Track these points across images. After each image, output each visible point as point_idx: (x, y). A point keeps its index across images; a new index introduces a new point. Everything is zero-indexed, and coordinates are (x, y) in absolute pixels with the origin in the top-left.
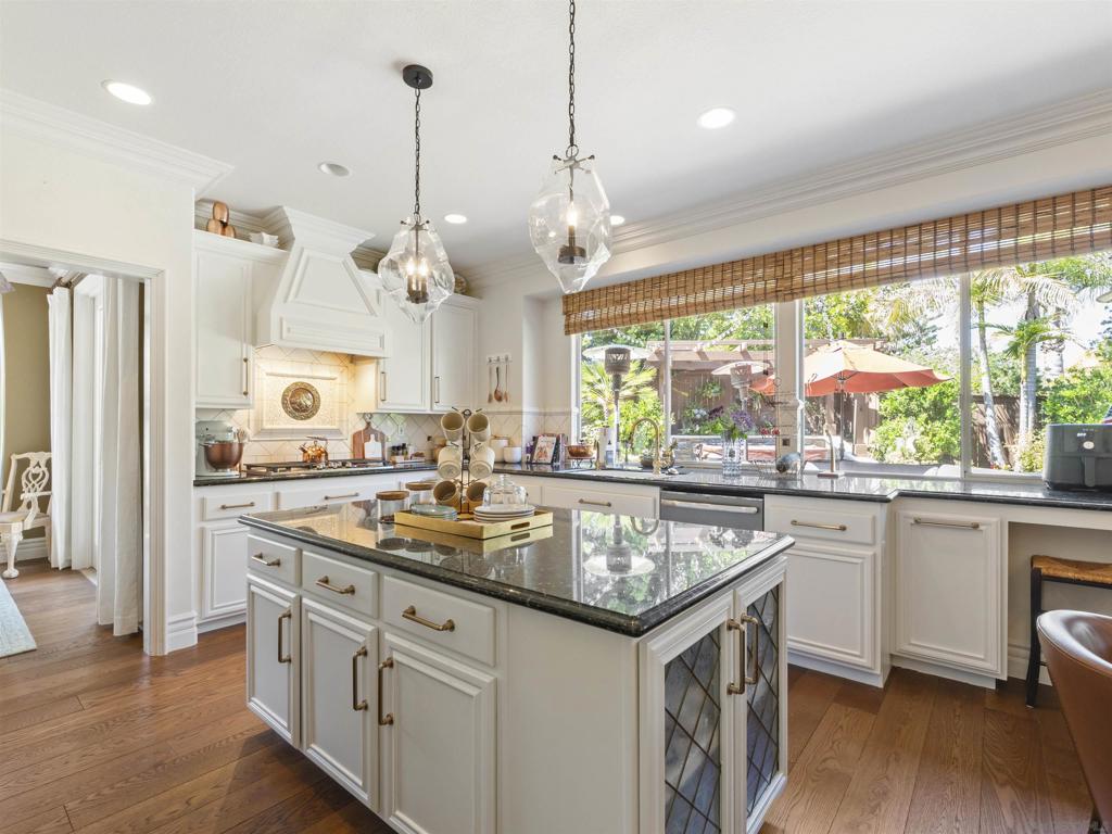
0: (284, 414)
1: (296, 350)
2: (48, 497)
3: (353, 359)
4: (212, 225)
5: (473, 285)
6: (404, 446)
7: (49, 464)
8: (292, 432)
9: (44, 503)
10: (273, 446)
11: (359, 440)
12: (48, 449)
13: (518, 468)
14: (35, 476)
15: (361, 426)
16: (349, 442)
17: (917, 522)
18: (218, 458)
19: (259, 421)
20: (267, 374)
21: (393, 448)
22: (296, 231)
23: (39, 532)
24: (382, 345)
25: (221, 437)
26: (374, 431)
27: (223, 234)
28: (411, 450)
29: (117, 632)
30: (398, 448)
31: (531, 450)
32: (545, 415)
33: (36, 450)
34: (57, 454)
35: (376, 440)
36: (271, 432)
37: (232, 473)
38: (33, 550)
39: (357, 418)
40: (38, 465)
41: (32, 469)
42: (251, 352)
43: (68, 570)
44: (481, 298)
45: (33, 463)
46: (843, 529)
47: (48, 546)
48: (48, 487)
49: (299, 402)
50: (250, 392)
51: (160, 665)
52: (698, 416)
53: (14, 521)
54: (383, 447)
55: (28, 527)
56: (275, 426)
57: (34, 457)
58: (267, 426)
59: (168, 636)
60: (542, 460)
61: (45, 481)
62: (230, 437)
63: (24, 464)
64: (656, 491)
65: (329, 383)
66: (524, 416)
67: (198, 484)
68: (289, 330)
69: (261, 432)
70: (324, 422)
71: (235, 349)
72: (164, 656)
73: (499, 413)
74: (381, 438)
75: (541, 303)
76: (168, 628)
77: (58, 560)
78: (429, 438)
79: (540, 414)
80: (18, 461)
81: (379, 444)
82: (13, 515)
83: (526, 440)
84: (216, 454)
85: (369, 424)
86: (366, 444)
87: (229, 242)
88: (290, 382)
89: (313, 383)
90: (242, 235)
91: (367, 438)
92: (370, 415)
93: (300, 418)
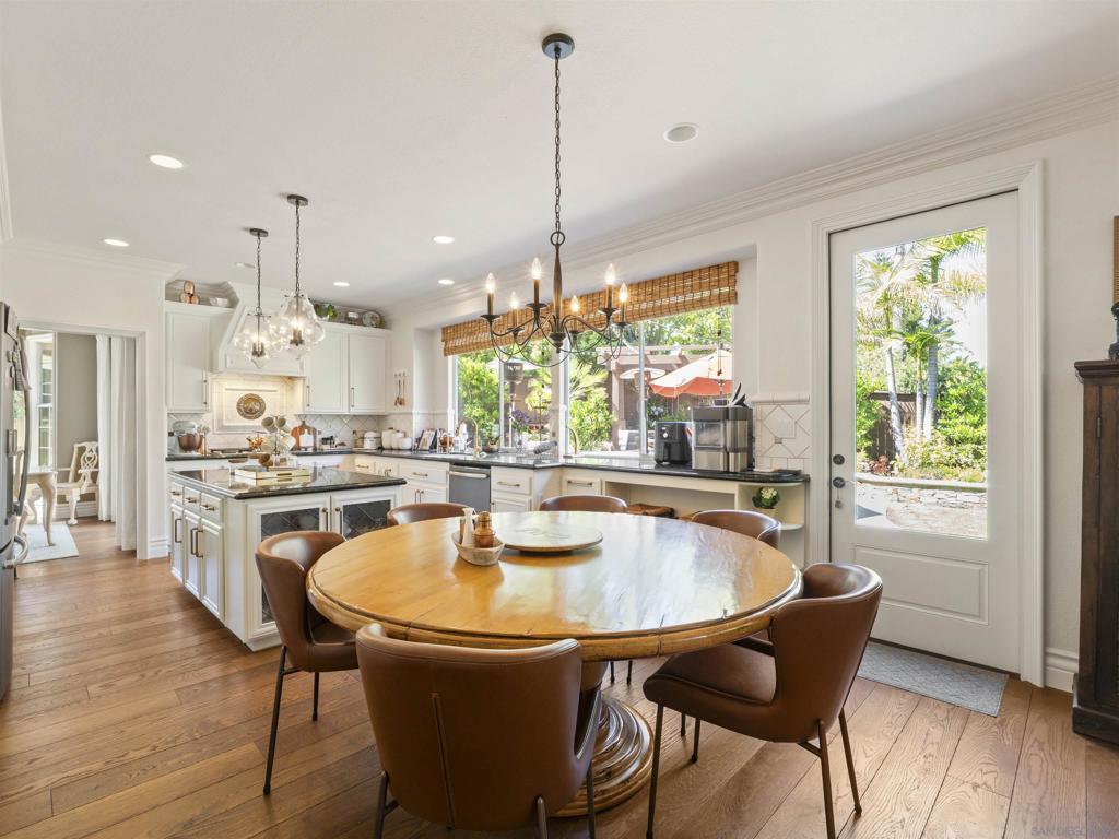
0: (238, 416)
1: (242, 374)
2: (97, 472)
3: (290, 378)
4: (183, 296)
5: (386, 319)
6: (332, 438)
7: (97, 451)
8: (244, 428)
9: (94, 476)
10: (230, 438)
11: (295, 434)
12: (96, 440)
13: (408, 453)
14: (89, 458)
15: (298, 423)
17: (569, 482)
18: (187, 444)
19: (220, 420)
20: (227, 389)
21: (323, 439)
22: (238, 295)
23: (90, 497)
24: (302, 368)
25: (188, 431)
26: (308, 428)
27: (191, 302)
28: (337, 441)
29: (123, 549)
30: (327, 439)
31: (418, 440)
32: (434, 414)
33: (90, 441)
34: (102, 443)
35: (309, 433)
36: (229, 428)
37: (194, 454)
38: (87, 509)
39: (294, 419)
40: (91, 450)
41: (87, 454)
42: (209, 376)
43: (109, 522)
44: (390, 328)
45: (88, 449)
46: (518, 485)
47: (97, 508)
48: (97, 466)
49: (250, 407)
50: (209, 402)
51: (144, 563)
52: (656, 413)
53: (74, 487)
54: (315, 438)
55: (84, 492)
56: (232, 424)
57: (88, 445)
58: (226, 424)
59: (149, 549)
60: (424, 448)
61: (95, 462)
62: (194, 431)
63: (82, 450)
64: (447, 465)
65: (272, 396)
66: (414, 417)
67: (168, 460)
68: (232, 362)
69: (222, 428)
71: (197, 375)
72: (146, 561)
73: (401, 414)
74: (314, 432)
75: (428, 333)
76: (149, 544)
77: (103, 516)
78: (354, 432)
79: (429, 414)
80: (79, 448)
81: (311, 436)
82: (74, 484)
83: (415, 435)
84: (185, 442)
85: (304, 422)
86: (301, 437)
87: (196, 308)
88: (243, 394)
89: (260, 394)
90: (204, 301)
91: (302, 433)
92: (306, 416)
93: (250, 418)
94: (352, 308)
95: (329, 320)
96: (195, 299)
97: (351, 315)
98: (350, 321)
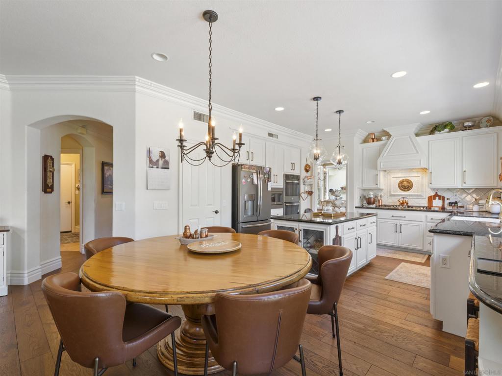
0: (398, 189)
1: (402, 169)
6: (456, 203)
8: (401, 195)
11: (431, 199)
15: (433, 194)
16: (427, 200)
20: (393, 177)
21: (449, 203)
26: (439, 196)
27: (373, 142)
28: (460, 204)
30: (453, 203)
35: (439, 199)
36: (394, 195)
37: (373, 206)
39: (431, 191)
49: (405, 186)
50: (379, 184)
54: (443, 202)
56: (395, 193)
58: (392, 193)
65: (416, 179)
70: (414, 192)
74: (443, 199)
81: (441, 201)
85: (436, 193)
86: (434, 201)
88: (402, 179)
89: (410, 179)
90: (379, 139)
91: (434, 198)
92: (438, 189)
93: (404, 191)
94: (468, 119)
95: (449, 132)
96: (375, 140)
97: (466, 124)
98: (466, 128)
